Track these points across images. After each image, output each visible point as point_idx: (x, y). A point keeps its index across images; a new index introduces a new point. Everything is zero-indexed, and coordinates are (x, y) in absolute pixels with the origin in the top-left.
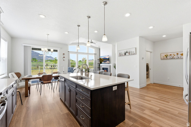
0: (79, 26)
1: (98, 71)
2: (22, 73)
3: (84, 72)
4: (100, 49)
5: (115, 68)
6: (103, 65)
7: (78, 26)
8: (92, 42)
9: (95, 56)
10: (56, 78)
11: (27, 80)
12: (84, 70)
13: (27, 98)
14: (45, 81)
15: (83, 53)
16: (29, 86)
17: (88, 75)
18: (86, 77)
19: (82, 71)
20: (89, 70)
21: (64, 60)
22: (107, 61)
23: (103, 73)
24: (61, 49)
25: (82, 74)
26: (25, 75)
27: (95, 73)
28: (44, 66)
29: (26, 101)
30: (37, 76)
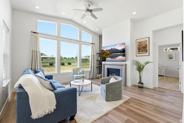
6: (108, 64)
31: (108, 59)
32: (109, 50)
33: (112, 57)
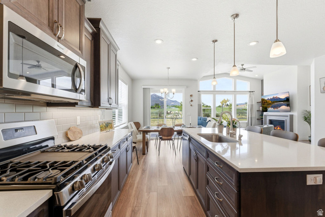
0: (216, 41)
1: (258, 128)
2: (141, 123)
3: (225, 127)
4: (262, 81)
5: (310, 123)
6: (271, 114)
7: (213, 41)
8: (245, 69)
9: (250, 96)
10: (180, 133)
11: (145, 132)
12: (225, 123)
13: (144, 156)
14: (164, 136)
15: (225, 92)
16: (146, 141)
17: (233, 135)
18: (229, 137)
19: (221, 124)
20: (236, 123)
21: (191, 105)
22: (282, 105)
23: (272, 131)
24: (187, 87)
25: (221, 131)
26: (144, 126)
27: (249, 130)
28: (165, 114)
29: (142, 160)
30: (155, 128)
31: (270, 109)
32: (271, 99)
33: (274, 107)
